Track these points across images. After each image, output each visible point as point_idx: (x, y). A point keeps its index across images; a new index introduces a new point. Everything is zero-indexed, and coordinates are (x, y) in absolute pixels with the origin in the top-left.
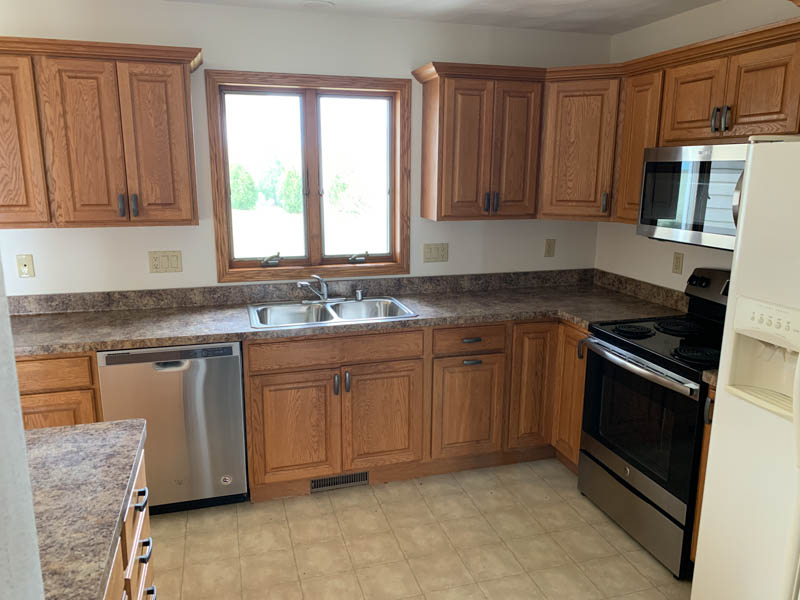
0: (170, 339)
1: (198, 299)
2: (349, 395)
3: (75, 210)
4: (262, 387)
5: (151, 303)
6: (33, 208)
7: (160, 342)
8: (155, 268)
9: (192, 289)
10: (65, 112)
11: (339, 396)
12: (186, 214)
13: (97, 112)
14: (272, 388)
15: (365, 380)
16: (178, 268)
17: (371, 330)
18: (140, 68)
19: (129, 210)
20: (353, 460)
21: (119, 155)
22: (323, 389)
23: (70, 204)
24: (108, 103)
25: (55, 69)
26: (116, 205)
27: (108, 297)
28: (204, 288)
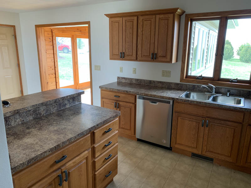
0: (154, 95)
1: (173, 86)
2: (207, 128)
3: (142, 57)
4: (178, 116)
5: (160, 85)
6: (133, 56)
7: (151, 96)
8: (163, 75)
9: (172, 83)
10: (143, 30)
11: (203, 128)
12: (168, 60)
13: (150, 30)
14: (181, 118)
15: (215, 125)
16: (169, 76)
17: (219, 107)
18: (162, 16)
19: (154, 58)
20: (206, 152)
21: (153, 42)
22: (198, 124)
23: (141, 55)
24: (153, 27)
25: (142, 19)
26: (151, 56)
27: (150, 82)
28: (175, 83)
